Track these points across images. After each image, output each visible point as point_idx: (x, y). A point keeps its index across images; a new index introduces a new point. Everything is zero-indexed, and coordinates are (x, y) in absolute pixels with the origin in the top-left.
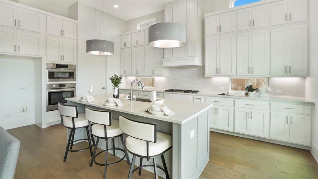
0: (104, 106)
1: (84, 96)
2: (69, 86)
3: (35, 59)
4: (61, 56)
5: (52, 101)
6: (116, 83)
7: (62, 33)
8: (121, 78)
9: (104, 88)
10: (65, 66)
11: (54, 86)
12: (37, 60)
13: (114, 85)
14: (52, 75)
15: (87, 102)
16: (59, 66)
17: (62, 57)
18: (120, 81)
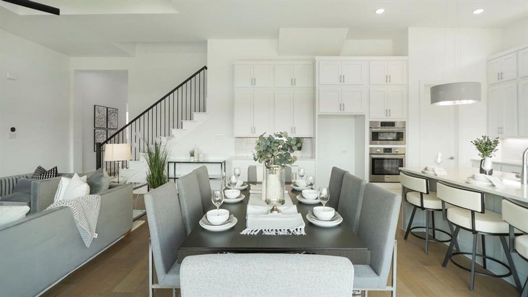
0: (468, 184)
1: (430, 167)
2: (397, 152)
3: (355, 116)
4: (387, 110)
5: (375, 170)
6: (486, 150)
7: (388, 78)
8: (496, 142)
9: (452, 158)
10: (392, 124)
11: (378, 150)
12: (359, 117)
13: (481, 154)
14: (375, 136)
15: (436, 175)
16: (384, 124)
17: (388, 112)
18: (494, 146)
